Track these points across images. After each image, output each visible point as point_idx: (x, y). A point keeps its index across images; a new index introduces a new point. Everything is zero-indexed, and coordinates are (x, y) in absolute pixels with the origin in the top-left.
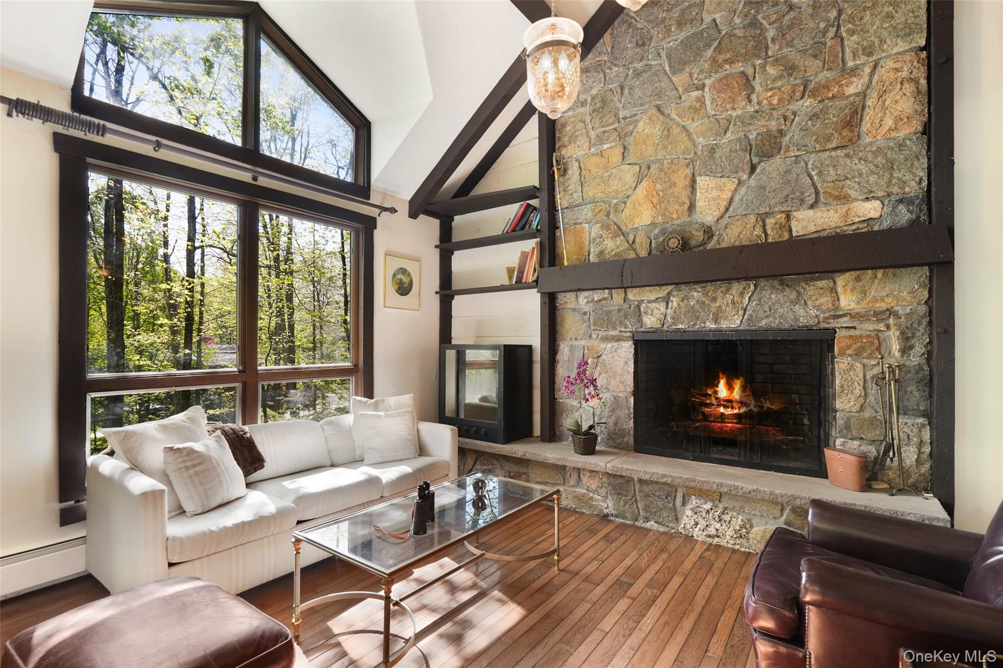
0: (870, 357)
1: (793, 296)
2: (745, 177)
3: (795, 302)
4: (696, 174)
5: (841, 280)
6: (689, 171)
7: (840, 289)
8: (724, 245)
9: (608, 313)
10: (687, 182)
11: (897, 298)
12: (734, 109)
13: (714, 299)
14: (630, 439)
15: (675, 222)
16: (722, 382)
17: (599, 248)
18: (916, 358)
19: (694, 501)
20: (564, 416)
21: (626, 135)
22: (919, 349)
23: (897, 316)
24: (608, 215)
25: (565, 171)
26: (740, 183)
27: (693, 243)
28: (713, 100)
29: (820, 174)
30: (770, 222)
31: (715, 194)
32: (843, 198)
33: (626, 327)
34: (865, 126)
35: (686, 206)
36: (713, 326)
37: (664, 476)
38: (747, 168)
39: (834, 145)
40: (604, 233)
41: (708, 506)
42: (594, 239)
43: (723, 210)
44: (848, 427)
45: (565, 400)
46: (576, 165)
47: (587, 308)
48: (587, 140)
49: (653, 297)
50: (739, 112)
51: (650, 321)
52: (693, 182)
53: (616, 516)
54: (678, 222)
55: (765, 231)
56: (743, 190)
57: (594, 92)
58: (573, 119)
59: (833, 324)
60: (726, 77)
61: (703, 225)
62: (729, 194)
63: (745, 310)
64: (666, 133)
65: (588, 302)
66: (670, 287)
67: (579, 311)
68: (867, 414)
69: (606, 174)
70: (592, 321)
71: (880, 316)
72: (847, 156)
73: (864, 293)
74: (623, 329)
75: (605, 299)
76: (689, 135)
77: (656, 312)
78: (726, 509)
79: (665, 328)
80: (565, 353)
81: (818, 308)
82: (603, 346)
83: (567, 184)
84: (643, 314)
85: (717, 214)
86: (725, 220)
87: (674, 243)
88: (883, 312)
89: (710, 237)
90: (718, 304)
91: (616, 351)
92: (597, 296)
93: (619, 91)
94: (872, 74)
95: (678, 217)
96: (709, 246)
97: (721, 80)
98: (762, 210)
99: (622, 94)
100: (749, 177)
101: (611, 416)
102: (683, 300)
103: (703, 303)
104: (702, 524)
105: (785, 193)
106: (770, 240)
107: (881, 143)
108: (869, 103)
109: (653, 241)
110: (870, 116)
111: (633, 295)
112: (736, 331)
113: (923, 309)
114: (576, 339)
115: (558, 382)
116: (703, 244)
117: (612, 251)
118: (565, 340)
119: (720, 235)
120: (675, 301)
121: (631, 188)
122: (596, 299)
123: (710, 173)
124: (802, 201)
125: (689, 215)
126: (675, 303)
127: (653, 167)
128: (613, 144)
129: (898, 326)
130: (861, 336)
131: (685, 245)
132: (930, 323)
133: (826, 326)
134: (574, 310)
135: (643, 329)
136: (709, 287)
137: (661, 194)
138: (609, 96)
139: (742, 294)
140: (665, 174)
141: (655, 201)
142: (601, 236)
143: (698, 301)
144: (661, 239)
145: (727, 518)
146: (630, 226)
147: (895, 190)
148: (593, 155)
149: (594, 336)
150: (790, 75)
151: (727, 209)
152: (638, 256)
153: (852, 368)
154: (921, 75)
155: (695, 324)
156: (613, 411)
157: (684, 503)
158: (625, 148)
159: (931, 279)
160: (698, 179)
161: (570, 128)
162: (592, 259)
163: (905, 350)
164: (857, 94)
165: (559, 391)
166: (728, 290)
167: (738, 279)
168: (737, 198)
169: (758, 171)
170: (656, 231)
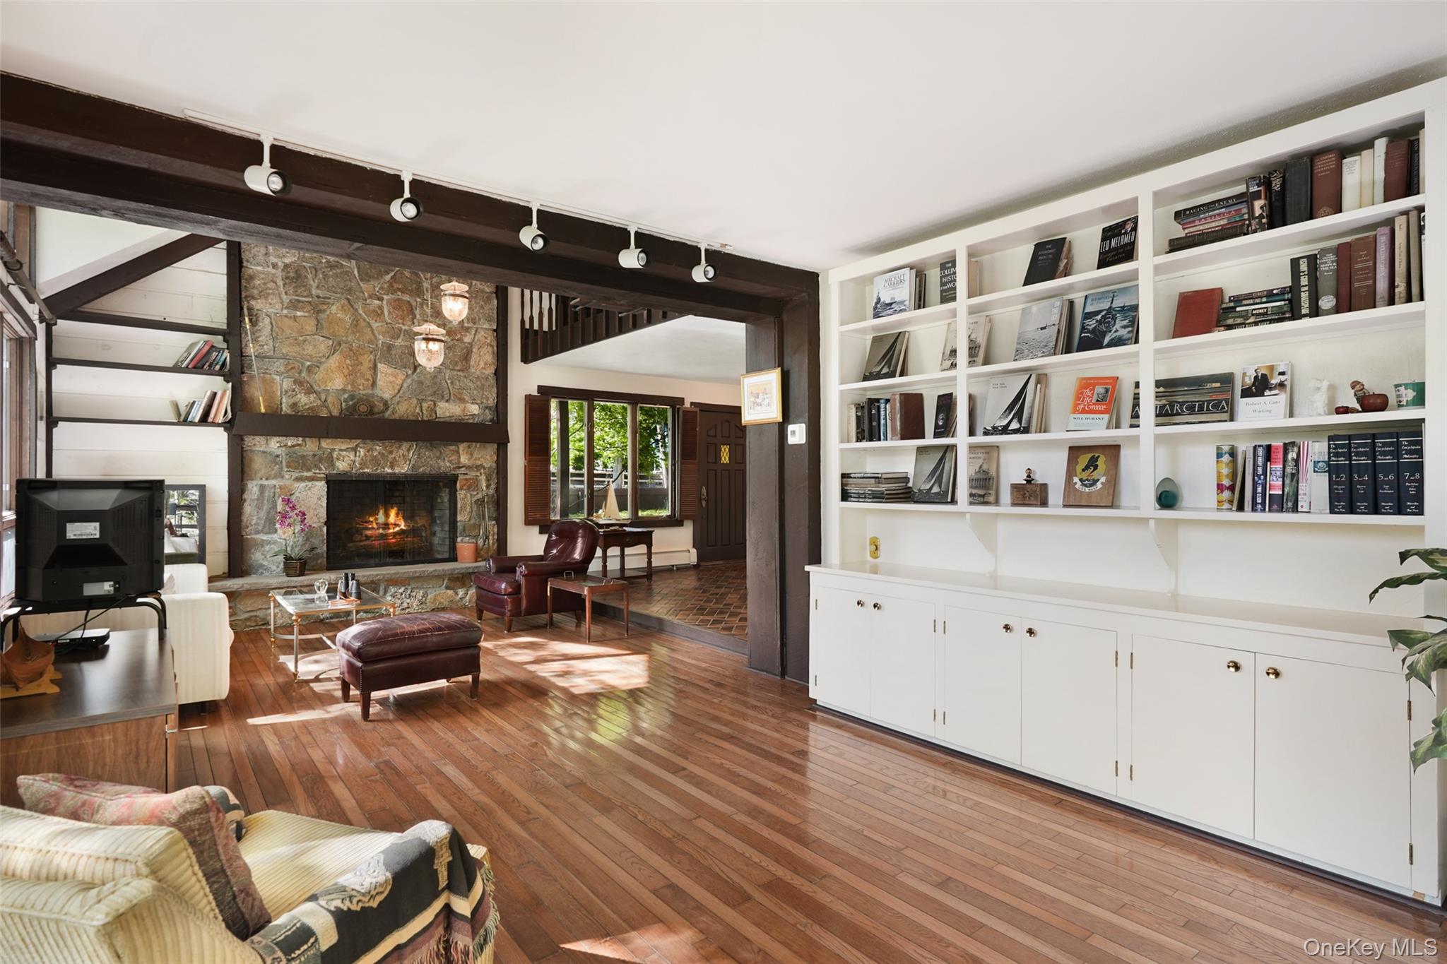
0: (473, 491)
1: (438, 454)
2: (410, 372)
3: (438, 458)
4: (377, 361)
5: (462, 447)
6: (372, 357)
7: (461, 452)
8: (396, 416)
9: (303, 457)
10: (371, 365)
11: (485, 459)
12: (404, 324)
13: (391, 452)
14: (324, 561)
15: (361, 392)
16: (381, 512)
17: (291, 401)
18: (491, 491)
19: (392, 590)
20: (253, 550)
21: (320, 311)
22: (493, 486)
23: (484, 468)
24: (300, 373)
25: (257, 320)
26: (407, 376)
27: (376, 410)
28: (390, 313)
29: (452, 383)
30: (425, 405)
31: (391, 379)
32: (462, 400)
33: (320, 469)
34: (472, 363)
35: (370, 382)
36: (390, 471)
37: (377, 575)
38: (412, 366)
39: (458, 368)
40: (297, 388)
41: (401, 591)
42: (286, 392)
43: (396, 391)
44: (464, 530)
45: (253, 536)
46: (267, 320)
47: (279, 452)
48: (279, 301)
49: (344, 447)
50: (407, 328)
51: (342, 466)
52: (375, 366)
53: (331, 618)
54: (364, 392)
55: (422, 411)
56: (409, 381)
57: (287, 261)
58: (263, 276)
59: (458, 472)
60: (399, 300)
61: (382, 399)
62: (401, 382)
63: (410, 461)
64: (355, 322)
65: (281, 446)
66: (359, 441)
67: (270, 454)
68: (472, 522)
69: (301, 338)
70: (284, 463)
71: (478, 467)
72: (465, 376)
73: (472, 455)
74: (318, 471)
75: (299, 445)
76: (372, 331)
77: (346, 459)
78: (412, 589)
79: (354, 471)
80: (253, 492)
81: (450, 462)
82: (296, 485)
83: (257, 335)
84: (335, 460)
85: (392, 393)
86: (397, 399)
87: (363, 408)
88: (479, 466)
89: (387, 409)
90: (393, 456)
91: (310, 489)
92: (291, 441)
93: (314, 272)
94: (475, 334)
95: (363, 391)
96: (387, 415)
97: (395, 301)
98: (421, 397)
99: (316, 276)
100: (413, 373)
101: (305, 544)
102: (368, 451)
103: (383, 454)
104: (398, 602)
105: (435, 389)
106: (425, 418)
107: (478, 373)
108: (474, 350)
109: (344, 404)
110: (474, 357)
111: (326, 444)
112: (405, 475)
113: (494, 465)
114: (267, 479)
115: (245, 520)
116: (383, 412)
117: (306, 405)
118: (252, 480)
119: (394, 408)
120: (362, 452)
121: (324, 356)
122: (289, 444)
123: (388, 362)
124: (443, 397)
125: (372, 389)
126: (362, 454)
127: (343, 345)
128: (306, 314)
129: (485, 473)
130: (470, 479)
131: (371, 412)
132: (497, 473)
133: (453, 472)
134: (264, 452)
135: (335, 472)
136: (387, 443)
137: (350, 368)
138: (303, 272)
139: (408, 450)
140: (354, 354)
141: (346, 371)
142: (294, 390)
143: (379, 453)
144: (351, 403)
145: (414, 594)
146: (323, 387)
147: (484, 401)
148: (286, 316)
149: (287, 477)
150: (437, 317)
151: (399, 391)
152: (330, 413)
153: (466, 497)
154: (495, 344)
155: (377, 469)
156: (307, 539)
157: (385, 593)
158: (318, 321)
159: (498, 450)
160: (379, 365)
161: (259, 282)
162: (284, 408)
163: (488, 487)
164: (469, 343)
165: (248, 527)
166: (400, 447)
167: (407, 440)
168: (405, 385)
169: (418, 371)
170: (346, 396)
